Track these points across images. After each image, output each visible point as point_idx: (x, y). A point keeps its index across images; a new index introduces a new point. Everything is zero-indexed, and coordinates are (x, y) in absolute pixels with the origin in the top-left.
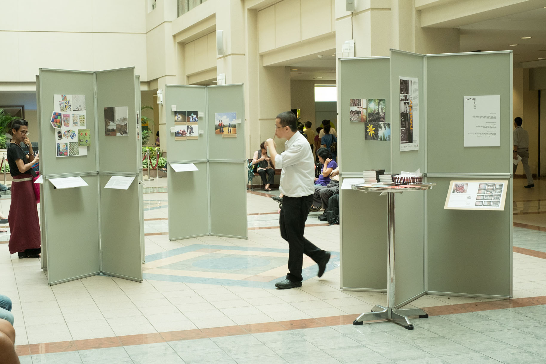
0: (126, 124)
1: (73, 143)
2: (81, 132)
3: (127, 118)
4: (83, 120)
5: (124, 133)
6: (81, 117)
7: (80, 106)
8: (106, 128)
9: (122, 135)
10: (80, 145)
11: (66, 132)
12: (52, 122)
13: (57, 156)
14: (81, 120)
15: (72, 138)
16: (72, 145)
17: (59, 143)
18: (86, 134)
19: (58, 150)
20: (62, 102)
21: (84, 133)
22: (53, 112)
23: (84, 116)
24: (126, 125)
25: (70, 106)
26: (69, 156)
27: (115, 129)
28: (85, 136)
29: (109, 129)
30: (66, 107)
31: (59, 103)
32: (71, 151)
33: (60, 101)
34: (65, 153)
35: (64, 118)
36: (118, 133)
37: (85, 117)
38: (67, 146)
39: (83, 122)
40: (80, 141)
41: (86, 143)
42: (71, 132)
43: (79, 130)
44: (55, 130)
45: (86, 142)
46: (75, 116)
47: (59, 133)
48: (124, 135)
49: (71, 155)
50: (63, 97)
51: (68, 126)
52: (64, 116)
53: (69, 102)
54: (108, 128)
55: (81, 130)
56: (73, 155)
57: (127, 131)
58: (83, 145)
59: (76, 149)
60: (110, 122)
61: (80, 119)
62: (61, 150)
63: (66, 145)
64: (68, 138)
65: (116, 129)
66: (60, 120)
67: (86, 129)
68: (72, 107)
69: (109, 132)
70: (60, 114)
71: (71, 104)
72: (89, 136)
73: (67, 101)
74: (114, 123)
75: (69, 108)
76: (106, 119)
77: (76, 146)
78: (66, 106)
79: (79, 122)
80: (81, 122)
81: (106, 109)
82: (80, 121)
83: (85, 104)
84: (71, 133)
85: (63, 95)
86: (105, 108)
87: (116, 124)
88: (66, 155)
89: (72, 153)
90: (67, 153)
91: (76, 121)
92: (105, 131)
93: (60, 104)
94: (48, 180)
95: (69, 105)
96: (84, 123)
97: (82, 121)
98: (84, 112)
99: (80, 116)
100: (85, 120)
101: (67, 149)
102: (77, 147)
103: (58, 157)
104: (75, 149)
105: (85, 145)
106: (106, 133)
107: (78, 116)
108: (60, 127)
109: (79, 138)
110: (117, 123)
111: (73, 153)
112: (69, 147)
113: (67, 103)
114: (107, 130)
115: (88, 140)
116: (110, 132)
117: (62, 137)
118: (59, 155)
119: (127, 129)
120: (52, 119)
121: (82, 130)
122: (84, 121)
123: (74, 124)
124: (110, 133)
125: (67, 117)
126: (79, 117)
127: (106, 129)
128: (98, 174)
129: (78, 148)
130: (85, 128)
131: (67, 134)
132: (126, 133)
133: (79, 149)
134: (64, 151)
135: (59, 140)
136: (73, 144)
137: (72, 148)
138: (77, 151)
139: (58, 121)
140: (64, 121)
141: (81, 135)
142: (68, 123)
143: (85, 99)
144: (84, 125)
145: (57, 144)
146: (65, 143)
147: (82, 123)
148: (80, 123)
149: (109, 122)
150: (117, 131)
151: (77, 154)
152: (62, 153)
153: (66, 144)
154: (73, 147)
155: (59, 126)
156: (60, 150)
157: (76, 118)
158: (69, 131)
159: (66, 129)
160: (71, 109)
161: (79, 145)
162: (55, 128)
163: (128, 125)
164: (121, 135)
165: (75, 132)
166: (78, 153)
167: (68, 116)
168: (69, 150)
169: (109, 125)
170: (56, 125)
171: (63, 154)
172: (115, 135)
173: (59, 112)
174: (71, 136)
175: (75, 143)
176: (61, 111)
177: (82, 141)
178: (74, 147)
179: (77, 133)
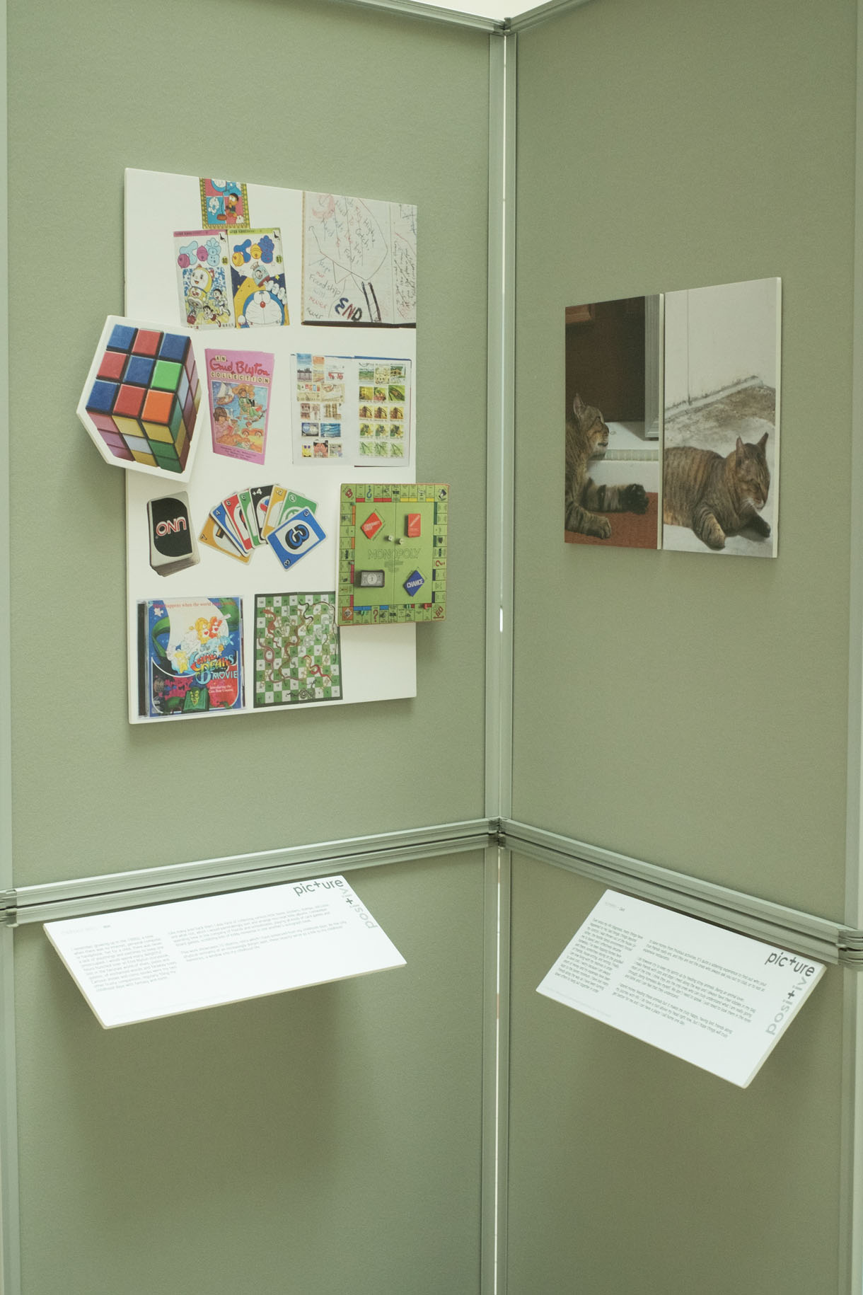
0: (755, 439)
1: (293, 601)
2: (364, 511)
3: (773, 391)
4: (388, 406)
5: (729, 532)
6: (370, 385)
7: (369, 290)
8: (570, 477)
9: (717, 545)
10: (353, 614)
11: (232, 502)
12: (90, 409)
13: (135, 718)
14: (373, 406)
15: (288, 561)
16: (285, 612)
17: (159, 604)
18: (410, 526)
19: (151, 661)
20: (202, 241)
21: (392, 517)
22: (111, 322)
23: (396, 371)
24: (756, 453)
25: (281, 281)
26: (249, 708)
27: (647, 489)
28: (403, 540)
29: (598, 483)
30: (244, 290)
31: (171, 250)
32: (269, 664)
33: (178, 234)
34: (216, 690)
35: (213, 386)
36: (675, 521)
37: (409, 384)
38: (235, 626)
39: (388, 424)
40: (355, 578)
41: (409, 600)
42: (276, 508)
43: (347, 491)
44: (130, 481)
45: (411, 592)
46: (325, 369)
47: (167, 508)
48: (735, 545)
49: (269, 697)
50: (214, 202)
51: (256, 456)
52: (214, 362)
53: (267, 248)
54: (591, 481)
55: (370, 487)
56: (287, 698)
57: (769, 514)
58: (385, 614)
59: (318, 649)
60: (612, 426)
61: (362, 397)
62: (180, 662)
63: (224, 618)
64: (244, 559)
65: (659, 490)
66: (175, 399)
67: (412, 480)
68: (292, 295)
69: (600, 510)
70: (179, 350)
71: (290, 261)
72: (437, 540)
73: (255, 239)
74: (641, 434)
75: (266, 297)
76: (578, 402)
77: (316, 619)
78: (238, 280)
79: (350, 422)
80: (373, 424)
81: (585, 316)
82: (364, 412)
83: (412, 278)
84: (275, 517)
85: (220, 183)
86: (570, 311)
87: (656, 446)
88: (225, 701)
89: (278, 687)
90: (235, 682)
91: (332, 411)
92: (569, 507)
93: (183, 261)
94: (36, 930)
95: (273, 270)
96: (395, 430)
97: (379, 413)
98: (402, 344)
99: (365, 374)
100: (409, 408)
101: (234, 649)
102: (332, 629)
103: (147, 720)
104: (312, 645)
105: (401, 614)
106: (573, 522)
107: (351, 371)
108: (175, 459)
109: (346, 555)
110: (674, 438)
111: (294, 685)
112: (257, 633)
113: (247, 258)
114: (584, 501)
115: (426, 573)
116: (609, 511)
117: (188, 549)
118: (151, 701)
119: (762, 497)
120: (97, 390)
121: (377, 493)
122: (395, 414)
123: (310, 441)
124: (603, 519)
125: (245, 377)
126: (352, 384)
127: (577, 489)
128: (500, 842)
129: (337, 638)
130: (402, 473)
131: (248, 521)
132: (758, 529)
133: (349, 650)
134: (209, 664)
135: (162, 570)
136: (294, 610)
137: (287, 643)
138: (326, 661)
139: (156, 405)
140: (218, 413)
141: (368, 535)
142: (255, 426)
143: (413, 239)
144: (396, 452)
145: (141, 608)
146: (216, 602)
147: (381, 430)
148: (364, 430)
149: (606, 432)
150: (669, 506)
151: (327, 691)
152: (192, 684)
153: (231, 607)
154: (294, 631)
155: (171, 454)
156: (167, 664)
157: (330, 389)
158: (256, 499)
159: (243, 477)
160: (283, 306)
161: (346, 618)
162: (124, 470)
163: (773, 454)
164: (698, 545)
165: (313, 506)
166: (338, 681)
167: (258, 367)
168: (257, 655)
169: (600, 456)
170: (137, 445)
171: (196, 699)
172: (648, 540)
173: (174, 325)
174: (273, 540)
175: (309, 599)
176: (191, 320)
177: (371, 579)
178: (301, 633)
179: (329, 515)
